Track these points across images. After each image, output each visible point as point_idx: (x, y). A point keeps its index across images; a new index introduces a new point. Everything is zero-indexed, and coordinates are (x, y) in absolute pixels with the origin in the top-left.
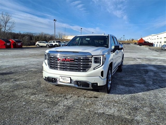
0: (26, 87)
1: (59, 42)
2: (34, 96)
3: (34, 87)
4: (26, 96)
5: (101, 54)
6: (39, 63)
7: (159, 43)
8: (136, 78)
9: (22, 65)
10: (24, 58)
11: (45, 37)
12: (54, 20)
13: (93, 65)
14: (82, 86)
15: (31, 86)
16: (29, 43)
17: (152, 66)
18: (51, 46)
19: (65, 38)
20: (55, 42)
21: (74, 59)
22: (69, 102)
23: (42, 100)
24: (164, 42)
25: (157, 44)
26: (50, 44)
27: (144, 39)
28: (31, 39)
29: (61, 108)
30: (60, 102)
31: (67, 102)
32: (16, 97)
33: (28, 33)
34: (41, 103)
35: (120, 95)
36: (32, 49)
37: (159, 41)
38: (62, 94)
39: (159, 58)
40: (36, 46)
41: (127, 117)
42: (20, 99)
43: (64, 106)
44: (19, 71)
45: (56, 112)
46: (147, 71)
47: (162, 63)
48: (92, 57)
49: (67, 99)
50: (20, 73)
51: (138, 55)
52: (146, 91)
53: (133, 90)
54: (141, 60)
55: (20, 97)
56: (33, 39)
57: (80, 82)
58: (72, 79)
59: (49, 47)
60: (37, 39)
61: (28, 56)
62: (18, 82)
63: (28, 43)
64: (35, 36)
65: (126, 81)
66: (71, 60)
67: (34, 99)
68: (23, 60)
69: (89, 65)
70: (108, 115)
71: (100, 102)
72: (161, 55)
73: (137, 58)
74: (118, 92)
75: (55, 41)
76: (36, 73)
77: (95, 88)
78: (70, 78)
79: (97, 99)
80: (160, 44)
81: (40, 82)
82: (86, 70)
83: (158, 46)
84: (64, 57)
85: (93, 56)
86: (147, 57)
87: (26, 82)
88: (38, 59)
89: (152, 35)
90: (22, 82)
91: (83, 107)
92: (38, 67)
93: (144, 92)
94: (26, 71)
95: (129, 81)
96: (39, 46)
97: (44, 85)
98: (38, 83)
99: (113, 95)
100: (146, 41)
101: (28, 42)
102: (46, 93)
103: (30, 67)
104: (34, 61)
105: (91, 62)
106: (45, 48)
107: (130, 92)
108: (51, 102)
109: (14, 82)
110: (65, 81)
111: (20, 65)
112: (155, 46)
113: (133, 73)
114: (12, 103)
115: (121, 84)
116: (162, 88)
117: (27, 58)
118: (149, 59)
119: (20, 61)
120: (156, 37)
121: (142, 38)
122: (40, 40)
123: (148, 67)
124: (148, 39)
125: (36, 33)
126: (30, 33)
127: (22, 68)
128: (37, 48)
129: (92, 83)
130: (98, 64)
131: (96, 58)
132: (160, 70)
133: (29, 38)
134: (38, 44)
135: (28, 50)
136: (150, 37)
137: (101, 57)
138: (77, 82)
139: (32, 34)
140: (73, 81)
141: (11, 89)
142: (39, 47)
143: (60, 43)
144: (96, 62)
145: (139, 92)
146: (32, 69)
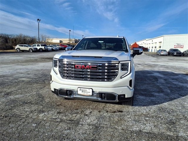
0: (27, 103)
1: (44, 45)
2: (43, 114)
3: (38, 103)
4: (31, 114)
5: (129, 59)
6: (28, 71)
7: (154, 47)
8: (150, 87)
9: (7, 74)
10: (6, 65)
11: (25, 40)
12: (38, 20)
13: (120, 73)
14: (107, 99)
15: (32, 101)
16: (5, 47)
17: (157, 72)
18: (35, 50)
19: (50, 41)
20: (40, 46)
21: (97, 66)
22: (92, 120)
23: (56, 119)
24: (159, 46)
25: (152, 49)
26: (34, 48)
27: (138, 43)
28: (7, 42)
29: (86, 128)
30: (81, 120)
31: (90, 119)
32: (19, 117)
33: (2, 34)
34: (57, 124)
35: (145, 107)
36: (12, 54)
37: (154, 45)
38: (77, 109)
39: (159, 64)
40: (16, 51)
41: (170, 134)
42: (26, 120)
43: (89, 125)
44: (6, 82)
45: (83, 134)
46: (156, 78)
47: (165, 69)
48: (118, 63)
49: (87, 115)
50: (9, 84)
51: (136, 61)
52: (169, 101)
53: (156, 100)
54: (141, 66)
55: (24, 116)
56: (8, 42)
57: (104, 94)
58: (94, 91)
59: (32, 52)
60: (14, 42)
61: (9, 63)
62: (12, 97)
63: (2, 47)
64: (11, 38)
65: (142, 90)
66: (92, 67)
67: (45, 119)
68: (5, 68)
69: (115, 72)
70: (148, 133)
71: (129, 116)
72: (159, 60)
73: (137, 64)
74: (141, 104)
75: (40, 44)
76: (31, 84)
77: (122, 100)
78: (91, 90)
79: (122, 113)
80: (155, 49)
81: (41, 95)
82: (111, 79)
83: (153, 51)
84: (83, 64)
85: (120, 62)
86: (146, 63)
87: (22, 96)
88: (24, 66)
89: (147, 39)
90: (17, 96)
91: (112, 125)
92: (30, 76)
93: (168, 102)
94: (16, 82)
95: (145, 90)
96: (20, 50)
97: (49, 99)
98: (39, 97)
99: (137, 107)
100: (140, 46)
101: (2, 45)
102: (57, 109)
103: (20, 77)
104: (21, 69)
105: (118, 69)
106: (28, 53)
107: (154, 103)
108: (70, 120)
109: (6, 97)
110: (86, 94)
111: (4, 74)
112: (150, 51)
113: (142, 80)
114: (17, 126)
115: (139, 94)
116: (183, 96)
117: (9, 65)
118: (149, 65)
119: (2, 69)
120: (150, 41)
121: (136, 43)
122: (17, 43)
123: (153, 73)
124: (143, 43)
125: (12, 35)
126: (5, 34)
127: (9, 78)
128: (18, 53)
129: (118, 95)
130: (126, 72)
131: (123, 65)
132: (168, 77)
133: (4, 41)
134: (19, 48)
135: (7, 56)
136: (145, 41)
137: (128, 63)
138: (101, 95)
139: (7, 35)
140: (95, 93)
141: (7, 107)
142: (19, 52)
143: (46, 47)
144: (122, 69)
145: (164, 103)
146: (24, 79)
